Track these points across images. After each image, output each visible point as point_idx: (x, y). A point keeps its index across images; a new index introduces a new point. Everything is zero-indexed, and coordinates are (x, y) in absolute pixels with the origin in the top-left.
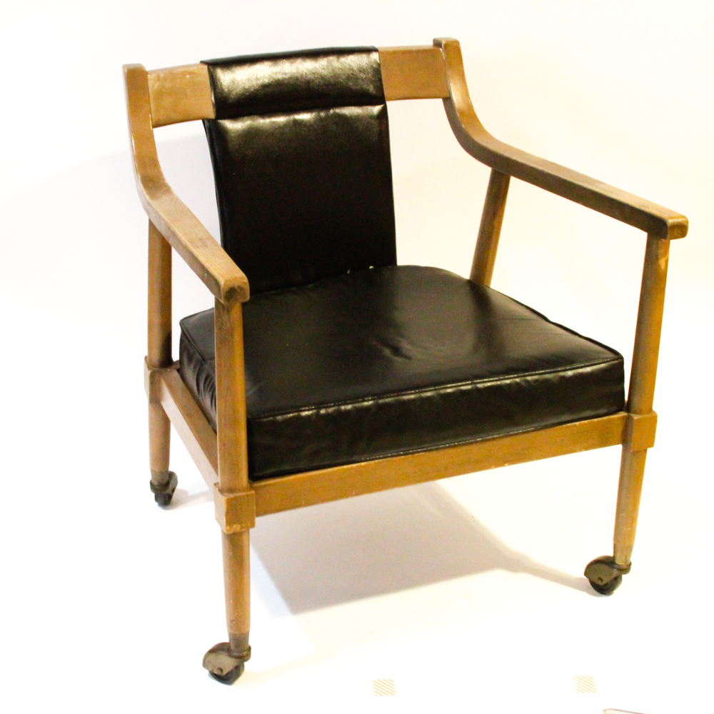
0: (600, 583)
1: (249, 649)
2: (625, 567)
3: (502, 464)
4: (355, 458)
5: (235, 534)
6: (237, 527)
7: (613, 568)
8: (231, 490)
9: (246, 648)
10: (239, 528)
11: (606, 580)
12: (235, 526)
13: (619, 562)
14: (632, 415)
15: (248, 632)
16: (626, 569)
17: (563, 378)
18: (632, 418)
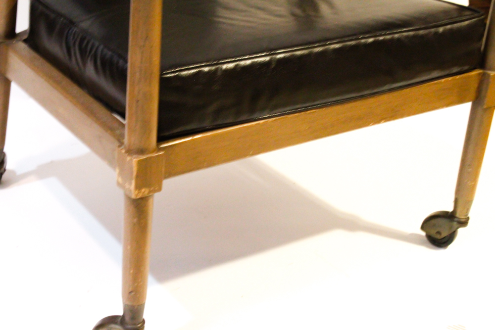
0: (438, 237)
1: (144, 321)
2: (463, 220)
3: (379, 122)
4: (255, 116)
5: (142, 199)
6: (145, 191)
7: (454, 221)
8: (141, 151)
9: (142, 320)
10: (146, 193)
11: (445, 234)
12: (143, 190)
13: (460, 215)
14: (489, 72)
15: (144, 304)
16: (464, 223)
17: (436, 33)
18: (489, 75)
